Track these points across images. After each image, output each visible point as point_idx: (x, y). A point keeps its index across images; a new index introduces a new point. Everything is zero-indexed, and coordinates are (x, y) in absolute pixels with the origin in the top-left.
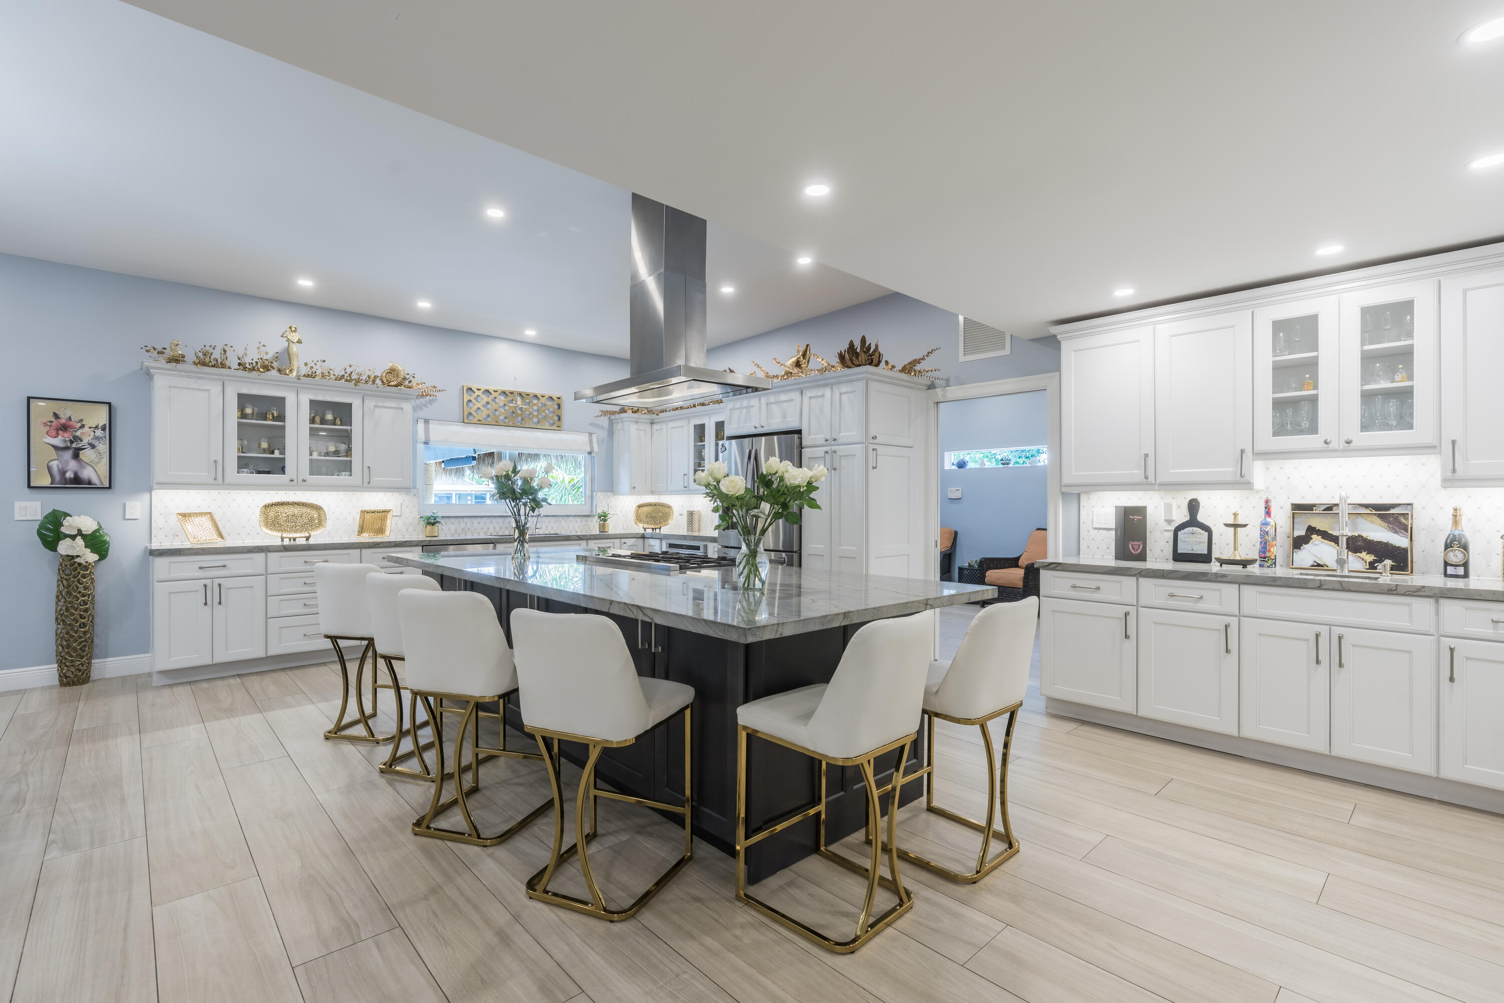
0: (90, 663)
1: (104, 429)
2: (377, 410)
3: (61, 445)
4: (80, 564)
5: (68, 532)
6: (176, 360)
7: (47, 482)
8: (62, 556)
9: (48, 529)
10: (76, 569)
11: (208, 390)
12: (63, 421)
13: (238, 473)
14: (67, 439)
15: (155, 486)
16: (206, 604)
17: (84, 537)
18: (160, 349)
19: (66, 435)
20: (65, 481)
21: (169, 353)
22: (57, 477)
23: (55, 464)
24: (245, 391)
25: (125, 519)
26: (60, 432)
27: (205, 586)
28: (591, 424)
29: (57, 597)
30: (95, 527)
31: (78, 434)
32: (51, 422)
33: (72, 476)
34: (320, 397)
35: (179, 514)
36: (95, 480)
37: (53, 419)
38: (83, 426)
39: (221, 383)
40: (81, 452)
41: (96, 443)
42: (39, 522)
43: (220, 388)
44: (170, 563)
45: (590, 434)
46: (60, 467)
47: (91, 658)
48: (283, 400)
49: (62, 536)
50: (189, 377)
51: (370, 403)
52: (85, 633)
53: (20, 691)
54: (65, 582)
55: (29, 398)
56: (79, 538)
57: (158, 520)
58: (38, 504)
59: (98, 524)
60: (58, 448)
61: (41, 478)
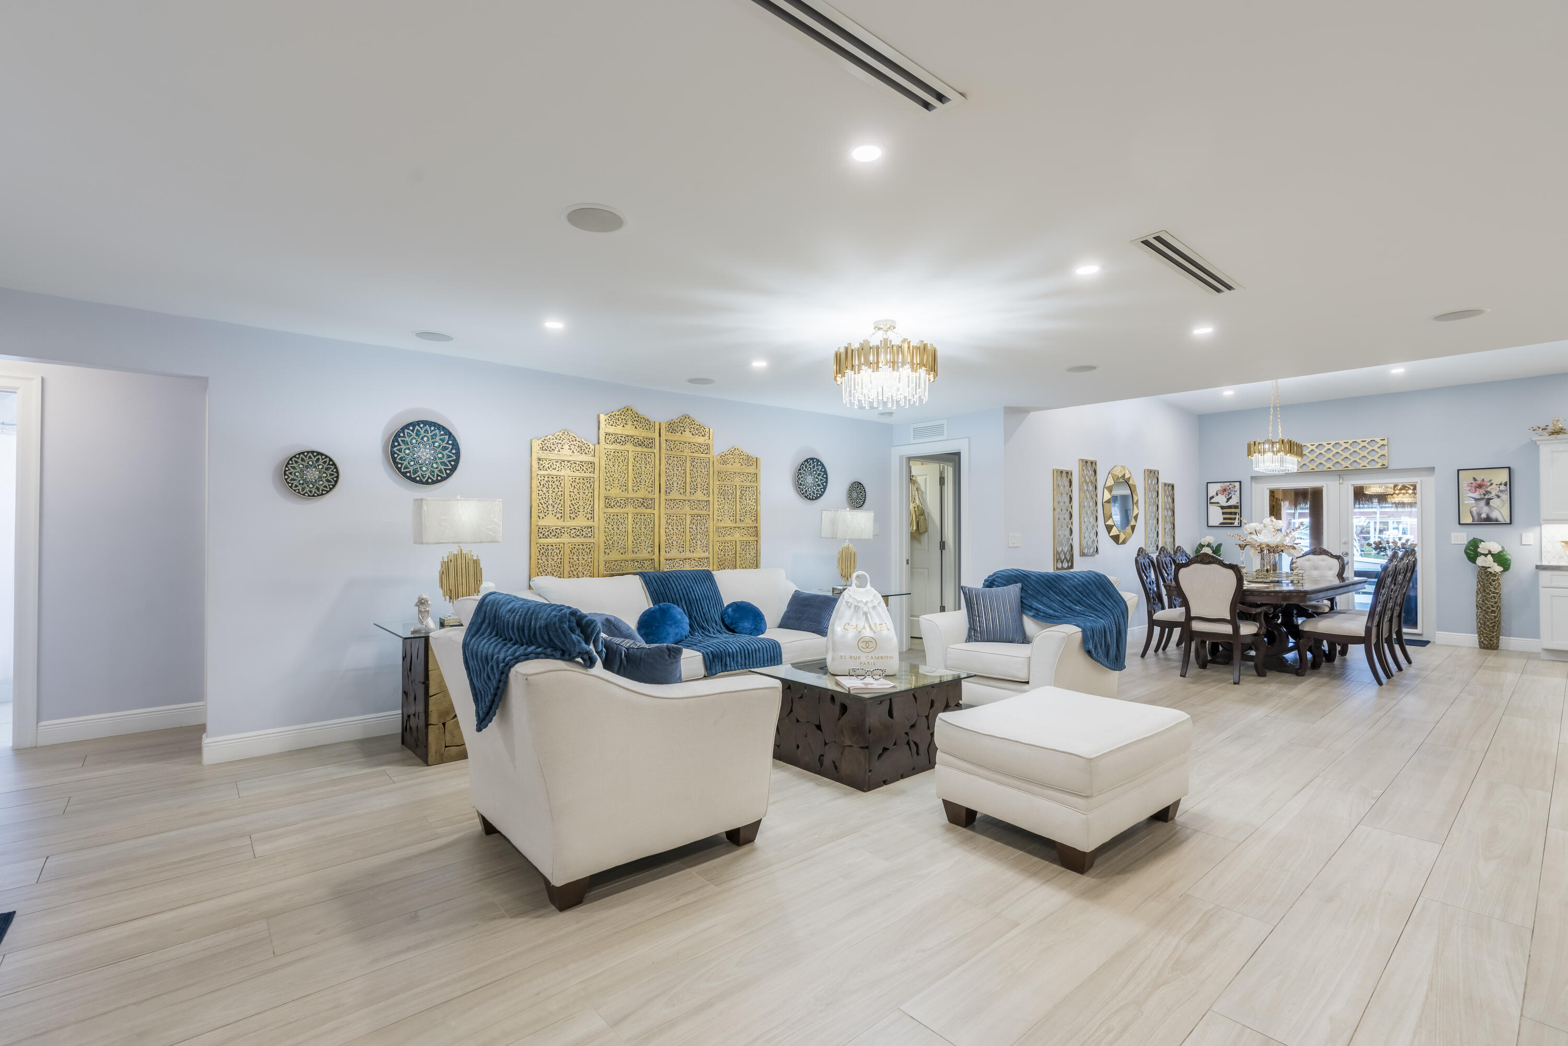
0: (1498, 637)
1: (1506, 485)
3: (1478, 497)
4: (1491, 573)
5: (1483, 552)
6: (1557, 432)
7: (1470, 521)
8: (1479, 567)
9: (1471, 550)
10: (1488, 576)
12: (1479, 482)
14: (1482, 493)
15: (1542, 522)
17: (1493, 555)
18: (1544, 427)
19: (1481, 491)
20: (1480, 519)
21: (1550, 429)
22: (1476, 518)
23: (1474, 510)
25: (1522, 544)
26: (1477, 489)
29: (1477, 592)
30: (1500, 549)
31: (1489, 489)
32: (1472, 483)
33: (1485, 517)
35: (1562, 542)
36: (1501, 519)
37: (1473, 482)
38: (1491, 484)
40: (1491, 501)
41: (1500, 494)
42: (1465, 546)
44: (1552, 575)
46: (1478, 511)
47: (1500, 635)
49: (1479, 554)
52: (1495, 617)
53: (1455, 645)
54: (1481, 583)
55: (1458, 470)
56: (1489, 556)
57: (1546, 546)
58: (1465, 535)
59: (1502, 547)
60: (1476, 500)
61: (1467, 518)
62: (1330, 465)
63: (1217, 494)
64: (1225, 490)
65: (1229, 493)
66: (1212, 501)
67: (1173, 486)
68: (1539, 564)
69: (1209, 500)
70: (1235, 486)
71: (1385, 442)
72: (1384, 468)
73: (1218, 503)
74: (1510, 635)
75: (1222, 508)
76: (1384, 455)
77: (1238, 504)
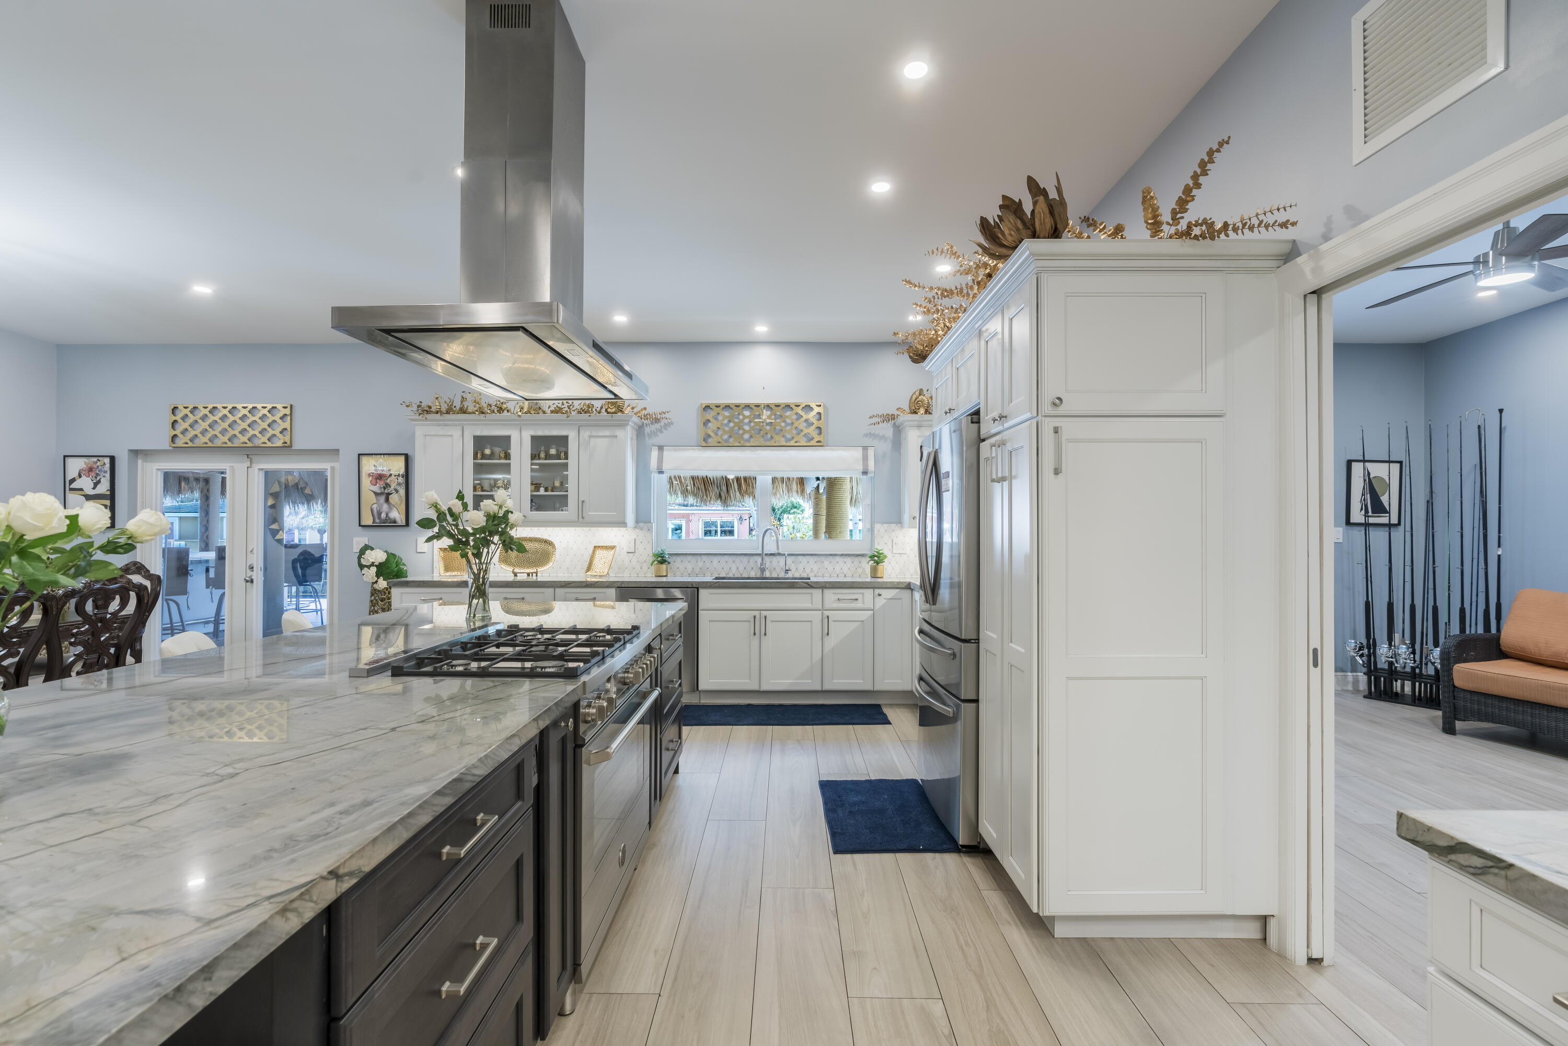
2: (592, 440)
3: (379, 491)
6: (427, 411)
7: (370, 522)
11: (452, 436)
17: (377, 567)
18: (418, 404)
19: (382, 483)
20: (381, 521)
22: (375, 518)
23: (375, 506)
24: (478, 433)
25: (417, 552)
28: (866, 435)
30: (387, 558)
31: (388, 481)
32: (371, 473)
33: (384, 517)
34: (540, 433)
35: (440, 549)
36: (398, 520)
38: (391, 475)
39: (461, 427)
40: (390, 497)
41: (399, 488)
43: (460, 433)
45: (865, 448)
46: (378, 509)
48: (508, 438)
49: (363, 566)
50: (439, 425)
51: (585, 434)
55: (359, 455)
56: (373, 568)
58: (361, 539)
59: (391, 554)
60: (376, 494)
61: (368, 520)
62: (225, 439)
63: (80, 476)
64: (91, 470)
65: (97, 475)
66: (73, 486)
69: (69, 485)
70: (105, 464)
71: (287, 411)
72: (287, 448)
73: (81, 490)
75: (88, 497)
76: (286, 429)
77: (108, 493)
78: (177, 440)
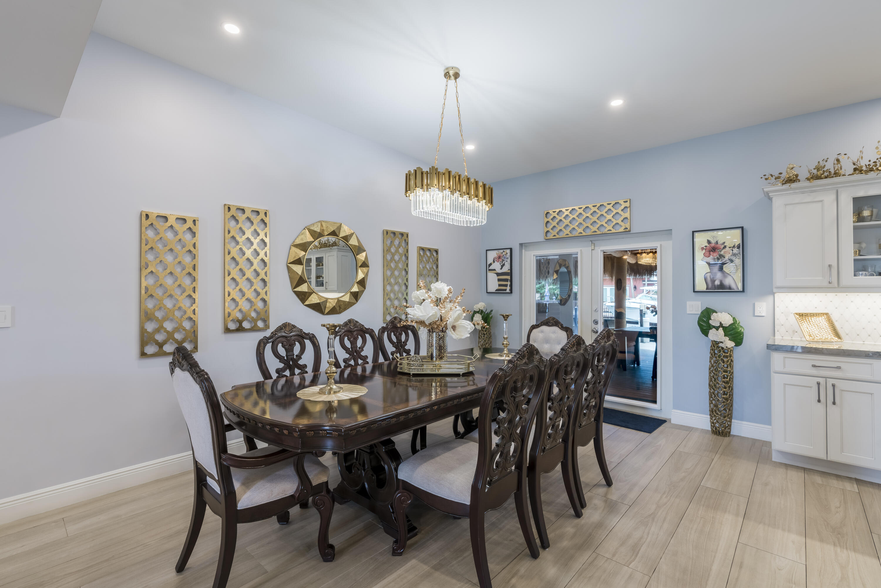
0: (730, 422)
1: (738, 247)
3: (712, 262)
4: (723, 348)
5: (714, 325)
6: (792, 180)
7: (704, 288)
8: (712, 341)
9: (704, 321)
10: (720, 351)
11: (821, 201)
12: (713, 245)
13: (855, 275)
14: (715, 257)
15: (775, 290)
16: (819, 401)
17: (725, 329)
18: (777, 174)
19: (715, 254)
20: (715, 287)
21: (785, 176)
22: (710, 285)
23: (708, 276)
24: (861, 193)
25: (754, 316)
26: (711, 253)
27: (819, 384)
30: (731, 322)
31: (722, 253)
33: (719, 284)
35: (797, 314)
36: (733, 286)
37: (707, 245)
38: (725, 247)
39: (835, 191)
40: (724, 266)
41: (733, 258)
42: (698, 316)
43: (834, 197)
44: (785, 358)
46: (712, 278)
47: (731, 418)
49: (711, 326)
50: (803, 193)
52: (727, 399)
53: (690, 427)
54: (714, 360)
55: (693, 232)
56: (721, 329)
57: (780, 318)
58: (699, 303)
59: (734, 318)
60: (710, 264)
61: (701, 285)
62: (580, 230)
63: (494, 262)
64: (499, 257)
65: (503, 260)
66: (491, 268)
67: (437, 251)
68: (770, 343)
69: (488, 268)
70: (507, 253)
71: (627, 204)
72: (627, 231)
73: (495, 270)
74: (742, 420)
75: (498, 274)
76: (626, 218)
77: (509, 271)
78: (548, 234)
